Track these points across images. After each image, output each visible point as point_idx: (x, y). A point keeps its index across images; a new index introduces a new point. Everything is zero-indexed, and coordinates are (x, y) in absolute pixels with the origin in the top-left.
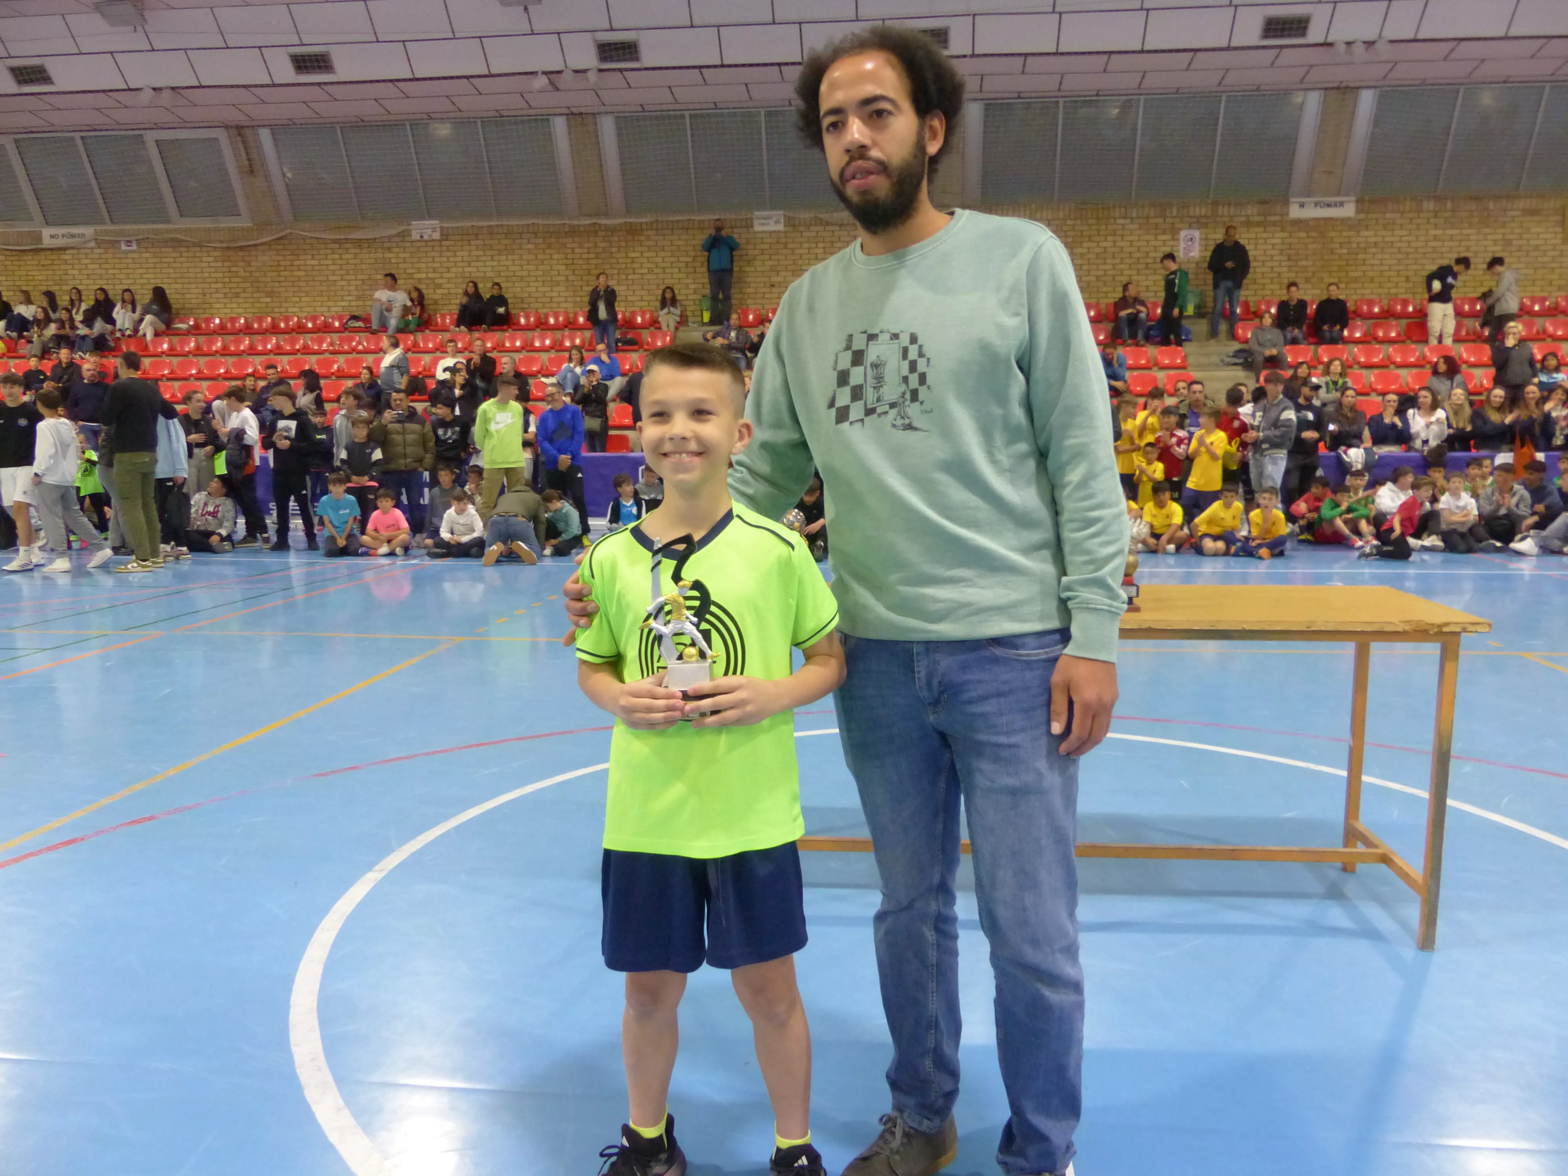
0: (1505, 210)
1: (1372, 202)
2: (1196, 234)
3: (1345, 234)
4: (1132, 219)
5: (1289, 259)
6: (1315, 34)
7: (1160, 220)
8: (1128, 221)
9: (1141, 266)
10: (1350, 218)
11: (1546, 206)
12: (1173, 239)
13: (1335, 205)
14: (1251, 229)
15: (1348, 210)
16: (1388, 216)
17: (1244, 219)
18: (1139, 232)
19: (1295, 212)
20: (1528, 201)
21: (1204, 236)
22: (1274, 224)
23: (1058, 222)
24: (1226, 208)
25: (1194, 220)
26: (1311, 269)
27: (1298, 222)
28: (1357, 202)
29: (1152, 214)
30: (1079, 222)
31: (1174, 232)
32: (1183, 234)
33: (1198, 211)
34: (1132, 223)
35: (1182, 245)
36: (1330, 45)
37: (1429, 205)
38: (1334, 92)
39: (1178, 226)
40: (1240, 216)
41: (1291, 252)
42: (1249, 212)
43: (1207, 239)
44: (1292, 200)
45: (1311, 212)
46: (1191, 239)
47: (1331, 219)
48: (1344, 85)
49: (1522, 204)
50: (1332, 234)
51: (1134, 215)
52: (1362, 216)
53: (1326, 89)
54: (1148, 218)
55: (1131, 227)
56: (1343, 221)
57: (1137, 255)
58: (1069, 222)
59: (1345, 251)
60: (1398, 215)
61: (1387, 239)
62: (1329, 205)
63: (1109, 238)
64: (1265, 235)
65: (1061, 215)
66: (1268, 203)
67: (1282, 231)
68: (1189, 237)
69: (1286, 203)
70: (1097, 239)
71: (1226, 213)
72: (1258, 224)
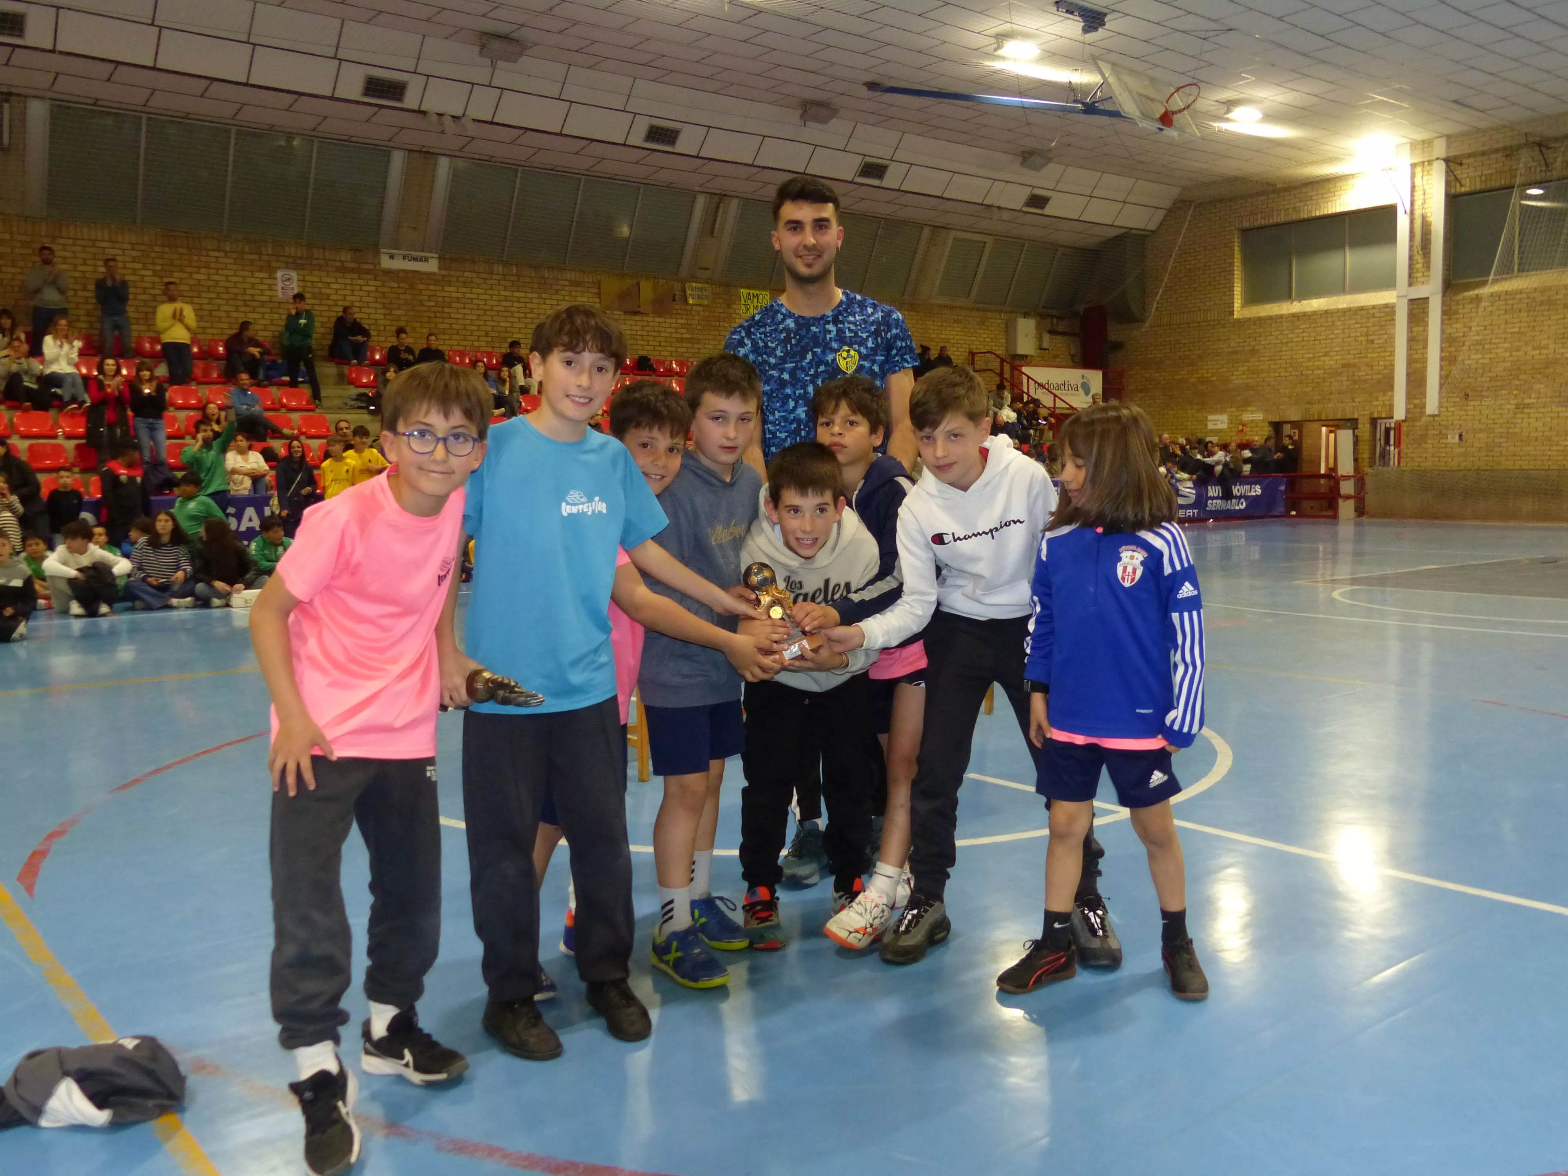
0: (558, 279)
1: (452, 260)
2: (294, 275)
3: (431, 287)
4: (226, 252)
5: (384, 307)
6: (411, 100)
7: (256, 257)
8: (221, 254)
9: (239, 303)
10: (434, 273)
11: (586, 279)
12: (270, 278)
13: (421, 260)
14: (347, 275)
15: (432, 266)
16: (467, 274)
17: (338, 264)
18: (234, 267)
19: (386, 263)
20: (573, 274)
21: (301, 278)
22: (368, 272)
23: (143, 247)
24: (321, 251)
25: (291, 260)
26: (403, 318)
27: (389, 272)
28: (439, 258)
29: (247, 249)
30: (167, 250)
31: (271, 271)
32: (279, 274)
33: (292, 251)
34: (226, 257)
35: (280, 285)
36: (424, 113)
37: (499, 268)
38: (416, 155)
39: (274, 264)
40: (335, 260)
41: (386, 301)
42: (343, 259)
43: (304, 281)
44: (382, 250)
45: (399, 264)
46: (289, 279)
47: (419, 272)
48: (424, 150)
49: (571, 275)
50: (421, 287)
51: (228, 249)
52: (444, 272)
53: (410, 151)
54: (242, 252)
55: (226, 261)
56: (429, 275)
57: (235, 291)
58: (157, 249)
59: (432, 304)
60: (474, 275)
61: (467, 296)
62: (415, 259)
63: (203, 271)
64: (360, 282)
65: (146, 239)
66: (361, 251)
67: (375, 280)
68: (287, 277)
69: (377, 254)
70: (189, 270)
71: (321, 257)
72: (353, 270)
